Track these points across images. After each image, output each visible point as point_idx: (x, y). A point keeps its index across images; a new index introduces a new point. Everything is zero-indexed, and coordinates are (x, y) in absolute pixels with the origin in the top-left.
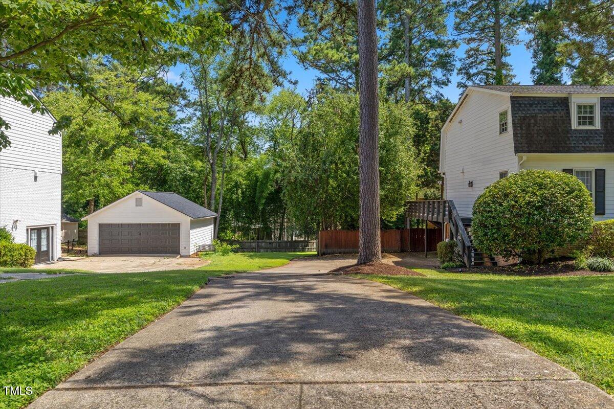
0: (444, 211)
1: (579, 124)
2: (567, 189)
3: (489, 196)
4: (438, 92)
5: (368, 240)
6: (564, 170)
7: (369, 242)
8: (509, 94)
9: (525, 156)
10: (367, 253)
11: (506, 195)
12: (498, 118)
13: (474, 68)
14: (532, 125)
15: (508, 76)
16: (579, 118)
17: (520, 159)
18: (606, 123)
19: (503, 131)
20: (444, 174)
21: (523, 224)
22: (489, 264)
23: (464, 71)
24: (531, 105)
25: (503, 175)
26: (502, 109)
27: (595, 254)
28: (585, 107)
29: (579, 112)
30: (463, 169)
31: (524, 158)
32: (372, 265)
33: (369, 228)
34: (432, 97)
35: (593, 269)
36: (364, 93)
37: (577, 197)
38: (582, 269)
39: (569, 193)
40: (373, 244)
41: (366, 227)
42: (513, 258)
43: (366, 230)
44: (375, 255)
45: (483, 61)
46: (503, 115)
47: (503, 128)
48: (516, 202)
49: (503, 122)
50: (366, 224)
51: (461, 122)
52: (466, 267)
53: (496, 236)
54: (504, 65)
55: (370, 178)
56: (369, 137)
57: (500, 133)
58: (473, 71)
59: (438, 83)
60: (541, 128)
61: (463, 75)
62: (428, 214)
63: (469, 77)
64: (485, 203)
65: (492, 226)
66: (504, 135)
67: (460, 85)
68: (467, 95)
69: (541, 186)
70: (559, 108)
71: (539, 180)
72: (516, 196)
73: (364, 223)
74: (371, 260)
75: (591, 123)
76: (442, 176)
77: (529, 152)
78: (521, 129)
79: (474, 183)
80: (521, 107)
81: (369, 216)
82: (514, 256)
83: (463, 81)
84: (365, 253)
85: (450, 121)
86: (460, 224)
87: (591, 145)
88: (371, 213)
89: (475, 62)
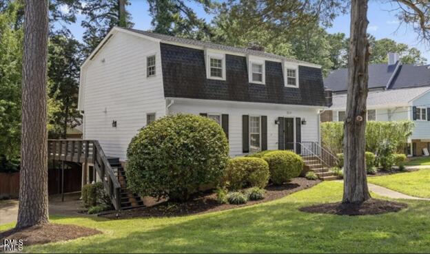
0: (87, 151)
1: (212, 75)
2: (212, 132)
3: (146, 138)
4: (64, 27)
5: (33, 197)
6: (201, 114)
7: (35, 199)
8: (159, 41)
9: (173, 100)
10: (31, 214)
11: (163, 138)
12: (146, 62)
13: (98, 10)
14: (177, 72)
15: (129, 23)
16: (212, 69)
17: (168, 102)
18: (229, 76)
19: (150, 74)
20: (83, 112)
21: (179, 165)
22: (134, 205)
23: (88, 11)
24: (177, 53)
25: (150, 117)
26: (150, 54)
27: (231, 189)
28: (216, 60)
29: (212, 65)
30: (106, 109)
31: (172, 102)
32: (38, 228)
33: (35, 182)
34: (57, 32)
35: (232, 202)
36: (31, 15)
37: (220, 139)
38: (224, 203)
39: (214, 135)
40: (39, 202)
41: (31, 180)
42: (164, 198)
43: (31, 184)
44: (42, 214)
45: (105, 5)
46: (151, 60)
47: (151, 72)
48: (172, 144)
49: (151, 66)
50: (31, 177)
51: (103, 61)
52: (114, 209)
53: (153, 177)
54: (126, 13)
55: (37, 118)
56: (36, 68)
57: (148, 76)
58: (96, 13)
59: (65, 18)
60: (184, 75)
61: (87, 15)
62: (66, 154)
63: (94, 18)
64: (142, 144)
65: (149, 168)
66: (152, 78)
67: (83, 24)
68: (111, 35)
69: (192, 129)
70: (197, 59)
71: (190, 123)
72: (171, 139)
73: (27, 175)
74: (38, 223)
75: (220, 75)
76: (81, 114)
77: (176, 96)
78: (170, 74)
79: (117, 123)
80: (168, 53)
81: (34, 166)
82: (164, 195)
83: (88, 21)
84: (29, 214)
85: (91, 59)
86: (108, 165)
87: (220, 94)
88: (38, 162)
89: (99, 5)
